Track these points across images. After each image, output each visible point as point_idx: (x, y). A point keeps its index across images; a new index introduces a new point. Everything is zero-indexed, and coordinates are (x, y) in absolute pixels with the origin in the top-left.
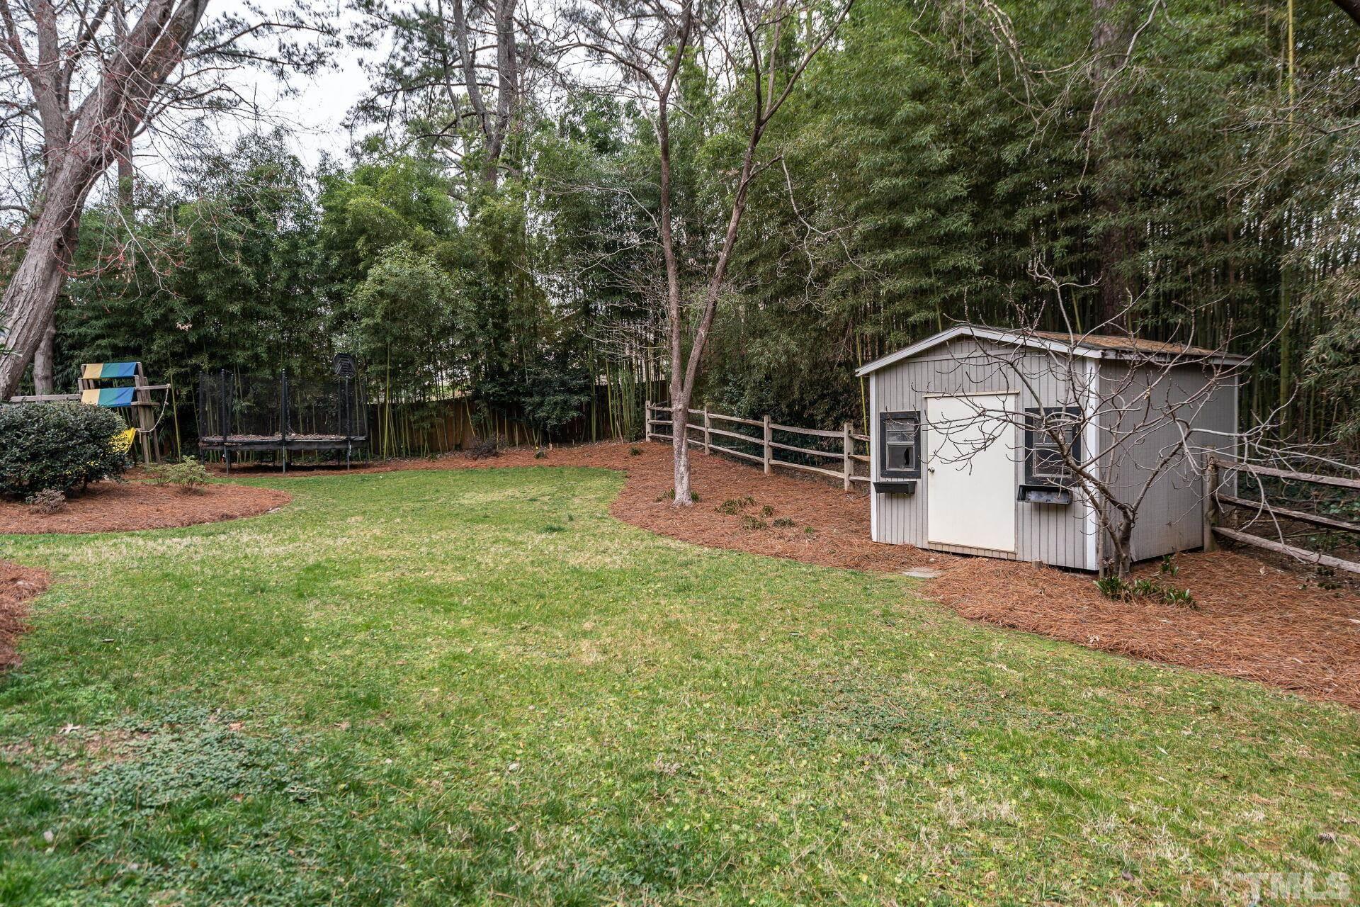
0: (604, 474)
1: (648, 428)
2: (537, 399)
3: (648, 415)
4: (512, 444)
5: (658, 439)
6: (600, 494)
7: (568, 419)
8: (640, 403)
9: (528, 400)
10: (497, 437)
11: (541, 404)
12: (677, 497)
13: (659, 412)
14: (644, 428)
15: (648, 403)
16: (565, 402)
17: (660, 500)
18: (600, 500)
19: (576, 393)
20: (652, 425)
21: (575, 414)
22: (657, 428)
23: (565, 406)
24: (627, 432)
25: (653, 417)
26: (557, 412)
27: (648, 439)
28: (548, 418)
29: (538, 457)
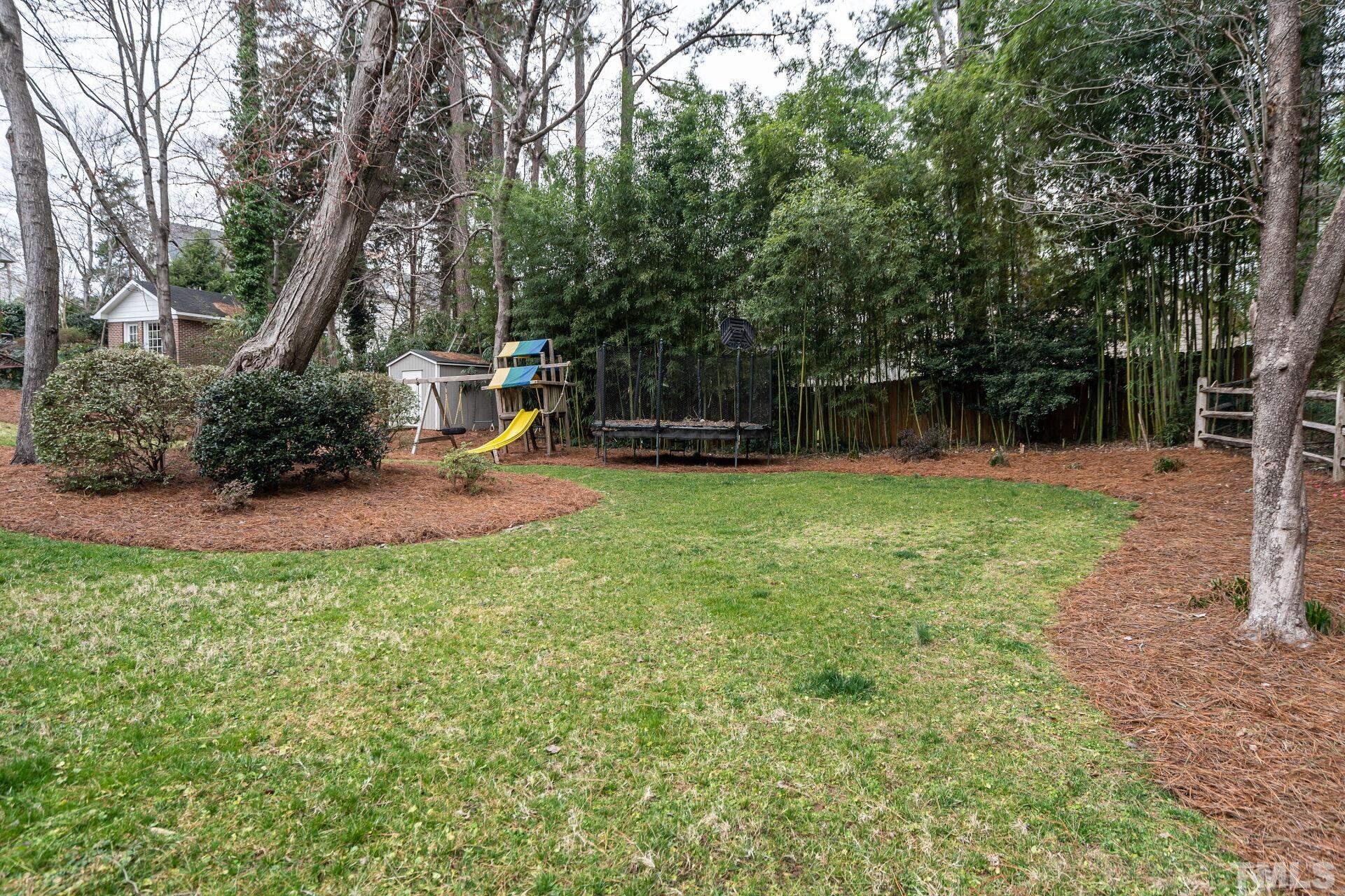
0: (1094, 505)
1: (1200, 424)
2: (1005, 378)
3: (1201, 401)
4: (974, 441)
5: (1220, 445)
6: (1054, 558)
7: (1053, 407)
8: (1186, 382)
9: (993, 378)
10: (947, 432)
11: (1010, 385)
12: (1256, 613)
13: (1225, 397)
14: (1193, 425)
15: (1203, 381)
16: (1049, 381)
17: (1198, 604)
18: (1045, 575)
19: (1070, 368)
20: (1209, 419)
21: (1063, 400)
22: (1218, 425)
23: (1048, 387)
24: (1158, 429)
25: (1211, 405)
26: (1035, 395)
27: (1198, 444)
28: (1020, 405)
29: (994, 463)
